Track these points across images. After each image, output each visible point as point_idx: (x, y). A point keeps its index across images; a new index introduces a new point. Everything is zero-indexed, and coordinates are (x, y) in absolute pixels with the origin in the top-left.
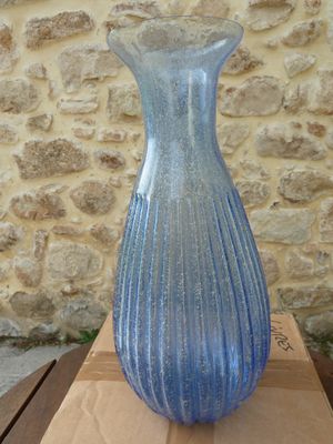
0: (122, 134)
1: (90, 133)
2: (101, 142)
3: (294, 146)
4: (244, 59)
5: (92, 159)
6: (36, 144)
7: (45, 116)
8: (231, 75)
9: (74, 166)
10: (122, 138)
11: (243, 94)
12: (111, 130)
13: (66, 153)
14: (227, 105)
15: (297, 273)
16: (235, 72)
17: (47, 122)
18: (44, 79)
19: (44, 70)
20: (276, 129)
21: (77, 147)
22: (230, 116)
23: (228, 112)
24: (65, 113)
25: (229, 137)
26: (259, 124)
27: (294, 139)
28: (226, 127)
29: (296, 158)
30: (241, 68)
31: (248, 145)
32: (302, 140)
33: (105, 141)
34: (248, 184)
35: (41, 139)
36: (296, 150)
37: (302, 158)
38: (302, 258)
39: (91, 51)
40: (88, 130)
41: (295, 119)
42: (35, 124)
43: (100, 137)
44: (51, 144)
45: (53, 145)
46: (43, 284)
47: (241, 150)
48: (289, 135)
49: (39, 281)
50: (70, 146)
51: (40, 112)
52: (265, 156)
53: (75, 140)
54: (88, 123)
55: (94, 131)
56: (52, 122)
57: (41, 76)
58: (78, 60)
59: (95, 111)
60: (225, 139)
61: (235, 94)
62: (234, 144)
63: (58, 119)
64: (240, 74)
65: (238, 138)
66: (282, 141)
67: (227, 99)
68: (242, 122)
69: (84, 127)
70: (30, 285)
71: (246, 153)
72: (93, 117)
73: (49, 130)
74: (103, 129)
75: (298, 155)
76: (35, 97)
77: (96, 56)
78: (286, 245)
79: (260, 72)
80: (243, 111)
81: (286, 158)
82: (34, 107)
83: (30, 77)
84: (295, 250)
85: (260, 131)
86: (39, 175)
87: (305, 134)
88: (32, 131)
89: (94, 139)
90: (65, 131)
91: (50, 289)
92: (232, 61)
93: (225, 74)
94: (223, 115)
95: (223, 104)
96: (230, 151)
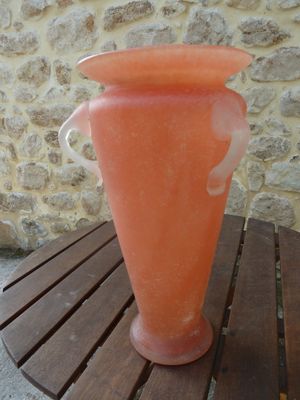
4: (274, 32)
8: (261, 47)
11: (271, 62)
14: (257, 72)
16: (265, 44)
19: (115, 46)
20: (299, 92)
22: (258, 81)
23: (257, 77)
25: (257, 98)
26: (284, 89)
28: (254, 91)
30: (270, 41)
31: (273, 106)
34: (271, 139)
39: (151, 30)
46: (101, 214)
47: (267, 110)
49: (98, 211)
52: (288, 116)
58: (141, 37)
60: (253, 101)
61: (264, 63)
62: (261, 104)
64: (270, 45)
65: (265, 100)
67: (257, 67)
68: (269, 87)
70: (91, 214)
71: (271, 112)
77: (154, 34)
79: (287, 44)
80: (270, 77)
85: (284, 94)
91: (105, 217)
92: (263, 35)
93: (256, 46)
94: (253, 80)
95: (253, 71)
96: (257, 110)
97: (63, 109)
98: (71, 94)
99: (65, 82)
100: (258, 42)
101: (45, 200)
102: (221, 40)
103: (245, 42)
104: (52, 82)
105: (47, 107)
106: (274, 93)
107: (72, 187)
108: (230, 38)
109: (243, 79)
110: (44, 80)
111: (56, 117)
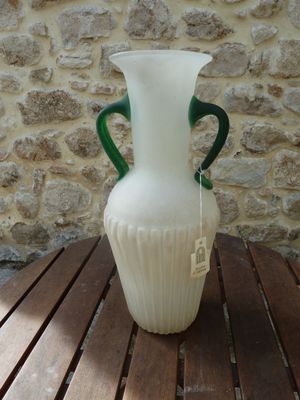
0: (112, 88)
1: (85, 85)
2: (94, 94)
3: (256, 104)
4: (218, 26)
5: (85, 109)
6: (38, 94)
7: (46, 69)
8: (207, 41)
9: (70, 114)
10: (112, 92)
11: (215, 57)
12: (103, 84)
13: (63, 103)
15: (254, 212)
16: (209, 38)
17: (48, 75)
18: (46, 36)
19: (46, 29)
20: (242, 89)
21: (73, 98)
22: (204, 76)
23: (202, 72)
24: (63, 67)
25: (202, 94)
26: (228, 85)
27: (257, 99)
29: (257, 115)
30: (214, 35)
31: (218, 102)
32: (262, 100)
33: (97, 94)
35: (42, 90)
36: (257, 108)
37: (262, 115)
38: (259, 200)
39: (88, 13)
40: (83, 83)
41: (258, 81)
42: (37, 76)
43: (93, 90)
44: (50, 94)
45: (53, 95)
46: (40, 217)
48: (252, 94)
49: (36, 214)
50: (67, 96)
51: (42, 65)
52: (231, 112)
53: (71, 92)
54: (83, 77)
55: (88, 85)
56: (52, 75)
57: (44, 33)
58: (76, 21)
59: (89, 67)
63: (57, 73)
64: (215, 39)
65: (210, 96)
66: (247, 99)
68: (214, 82)
69: (80, 81)
70: (29, 217)
72: (87, 72)
73: (49, 82)
74: (96, 83)
75: (259, 112)
76: (38, 52)
77: (92, 18)
78: (245, 188)
79: (231, 39)
80: (215, 72)
81: (249, 114)
82: (36, 61)
83: (34, 34)
84: (253, 193)
85: (228, 90)
86: (39, 121)
87: (265, 94)
88: (34, 83)
89: (88, 91)
90: (63, 83)
91: (45, 220)
92: (208, 28)
93: (201, 40)
100: (202, 35)
102: (165, 31)
103: (190, 34)
106: (218, 89)
107: (3, 189)
108: (174, 28)
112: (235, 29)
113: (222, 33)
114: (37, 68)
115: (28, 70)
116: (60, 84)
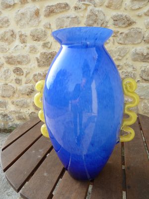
3: (147, 57)
4: (128, 21)
6: (45, 53)
7: (49, 42)
8: (122, 27)
11: (127, 35)
14: (120, 39)
16: (124, 26)
17: (49, 44)
18: (50, 28)
19: (50, 25)
20: (140, 49)
22: (121, 44)
23: (120, 42)
24: (56, 42)
25: (120, 52)
26: (133, 48)
27: (148, 54)
28: (119, 48)
29: (148, 62)
30: (127, 25)
31: (128, 56)
34: (127, 72)
35: (47, 51)
36: (148, 59)
38: (148, 105)
39: (68, 17)
42: (45, 45)
44: (50, 53)
45: (51, 54)
47: (125, 58)
48: (145, 52)
51: (47, 41)
52: (135, 61)
56: (51, 45)
58: (63, 21)
60: (118, 53)
61: (124, 35)
62: (122, 55)
64: (127, 27)
65: (124, 53)
66: (142, 55)
67: (120, 37)
68: (126, 47)
70: (37, 110)
71: (127, 59)
73: (50, 48)
76: (46, 35)
77: (70, 19)
78: (142, 99)
79: (134, 26)
80: (126, 42)
81: (144, 62)
82: (45, 39)
83: (45, 28)
84: (146, 101)
85: (133, 50)
86: (44, 66)
88: (44, 48)
90: (56, 48)
92: (123, 22)
93: (120, 27)
94: (118, 43)
95: (118, 39)
96: (120, 58)
97: (23, 56)
98: (27, 48)
99: (24, 42)
100: (120, 25)
101: (13, 103)
102: (103, 24)
103: (114, 25)
104: (17, 42)
105: (14, 55)
106: (128, 50)
107: (27, 96)
108: (107, 22)
109: (114, 43)
110: (13, 41)
111: (19, 60)
112: (137, 22)
113: (130, 23)
114: (45, 42)
115: (41, 43)
116: (54, 49)
